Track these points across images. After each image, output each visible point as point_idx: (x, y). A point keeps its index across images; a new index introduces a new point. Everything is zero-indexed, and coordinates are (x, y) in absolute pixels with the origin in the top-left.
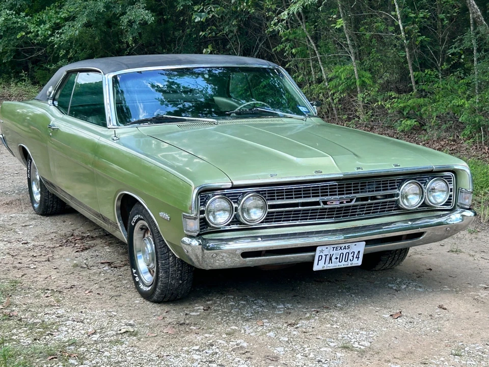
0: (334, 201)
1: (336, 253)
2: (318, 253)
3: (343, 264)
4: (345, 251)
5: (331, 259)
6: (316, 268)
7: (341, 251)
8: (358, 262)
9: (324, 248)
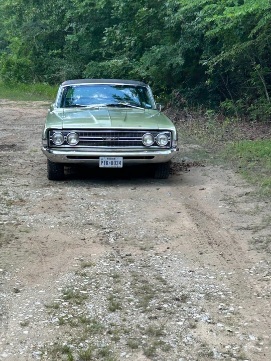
0: (109, 139)
1: (109, 161)
2: (100, 160)
3: (113, 166)
4: (113, 160)
5: (107, 163)
6: (100, 166)
7: (111, 160)
8: (121, 166)
9: (103, 158)
